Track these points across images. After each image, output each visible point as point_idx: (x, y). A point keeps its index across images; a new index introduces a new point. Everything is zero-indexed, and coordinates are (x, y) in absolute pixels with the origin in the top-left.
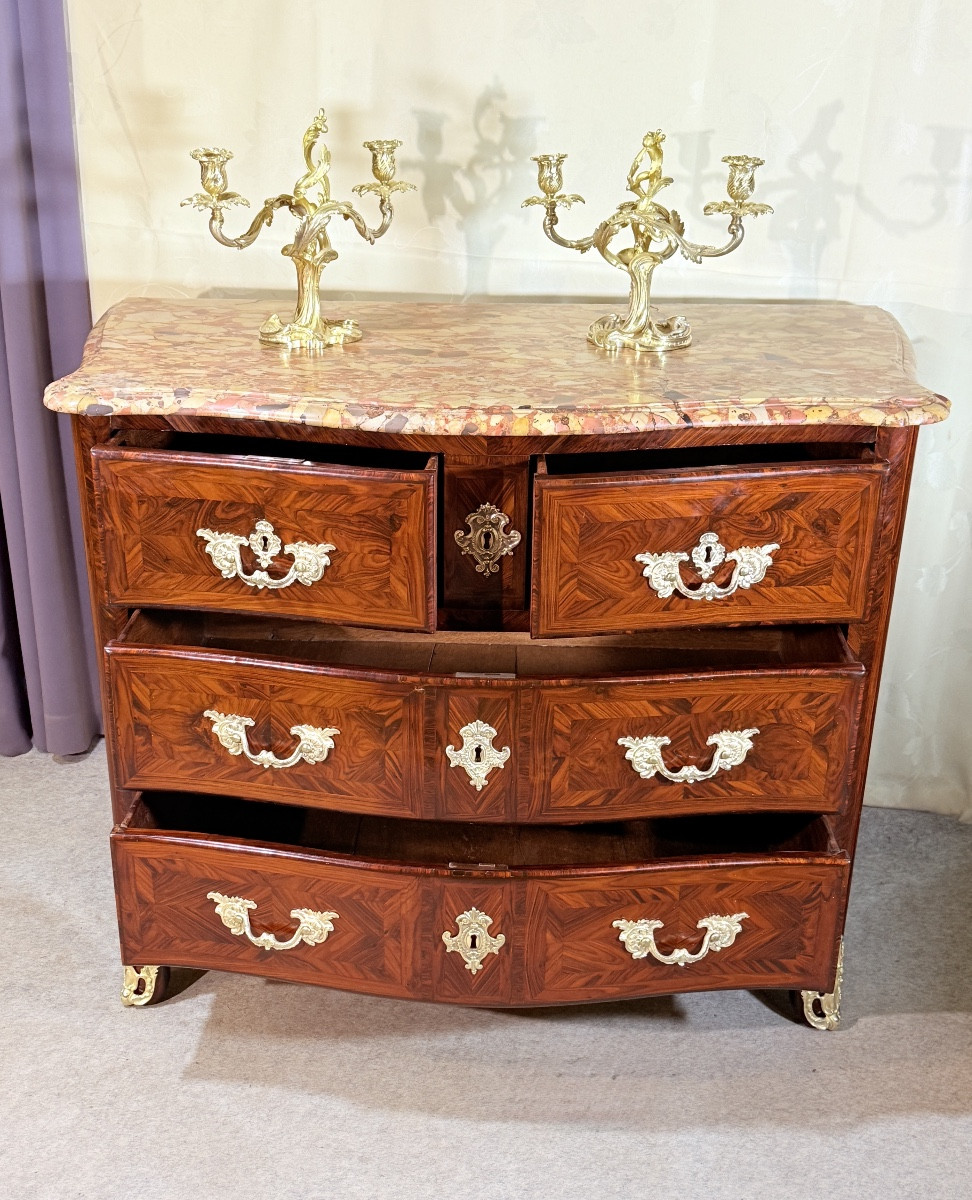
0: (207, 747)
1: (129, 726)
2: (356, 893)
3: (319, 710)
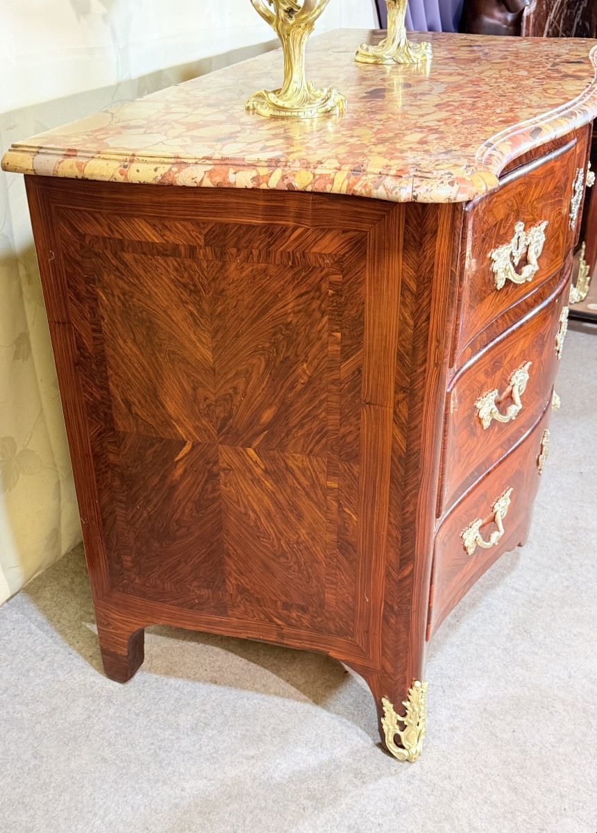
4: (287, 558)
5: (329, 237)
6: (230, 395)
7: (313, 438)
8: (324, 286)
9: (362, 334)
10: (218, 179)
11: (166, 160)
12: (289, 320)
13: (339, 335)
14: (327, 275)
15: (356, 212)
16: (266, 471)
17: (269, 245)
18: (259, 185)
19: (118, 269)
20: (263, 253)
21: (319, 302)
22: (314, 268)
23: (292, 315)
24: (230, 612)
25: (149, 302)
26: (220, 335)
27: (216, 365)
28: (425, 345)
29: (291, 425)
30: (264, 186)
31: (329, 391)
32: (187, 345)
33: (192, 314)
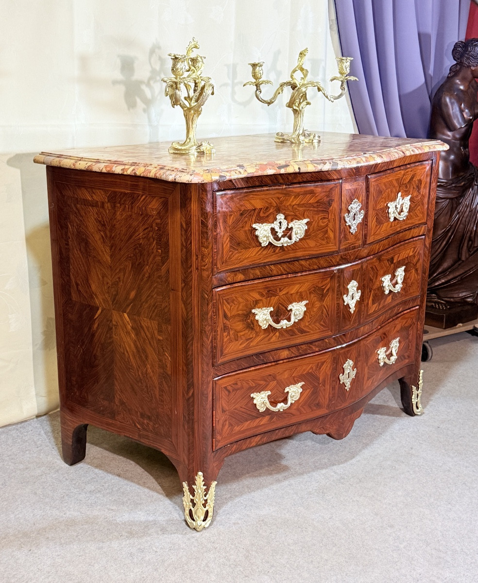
0: (252, 329)
1: (222, 328)
2: (310, 369)
3: (299, 294)
4: (142, 384)
5: (155, 200)
6: (117, 281)
7: (152, 309)
8: (154, 225)
9: (168, 251)
10: (108, 169)
11: (93, 160)
12: (141, 242)
13: (160, 251)
14: (155, 219)
15: (165, 188)
16: (132, 328)
17: (132, 203)
18: (124, 172)
19: (76, 213)
20: (130, 207)
21: (152, 233)
22: (150, 216)
23: (142, 240)
24: (116, 418)
25: (86, 230)
26: (113, 248)
27: (112, 265)
28: (191, 258)
29: (142, 301)
30: (125, 173)
31: (157, 282)
32: (101, 253)
33: (102, 237)
